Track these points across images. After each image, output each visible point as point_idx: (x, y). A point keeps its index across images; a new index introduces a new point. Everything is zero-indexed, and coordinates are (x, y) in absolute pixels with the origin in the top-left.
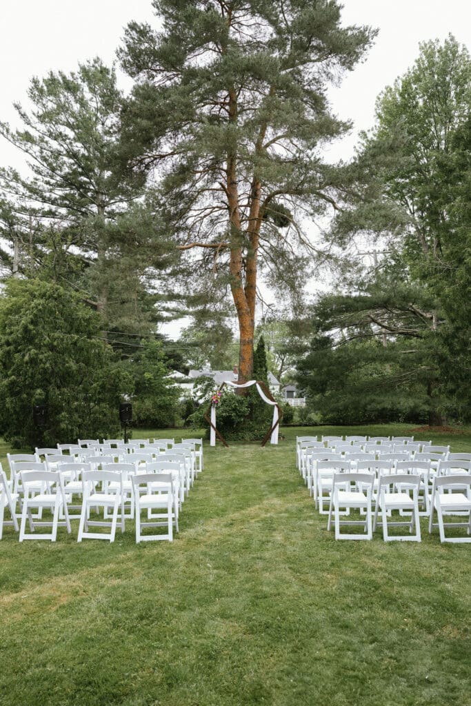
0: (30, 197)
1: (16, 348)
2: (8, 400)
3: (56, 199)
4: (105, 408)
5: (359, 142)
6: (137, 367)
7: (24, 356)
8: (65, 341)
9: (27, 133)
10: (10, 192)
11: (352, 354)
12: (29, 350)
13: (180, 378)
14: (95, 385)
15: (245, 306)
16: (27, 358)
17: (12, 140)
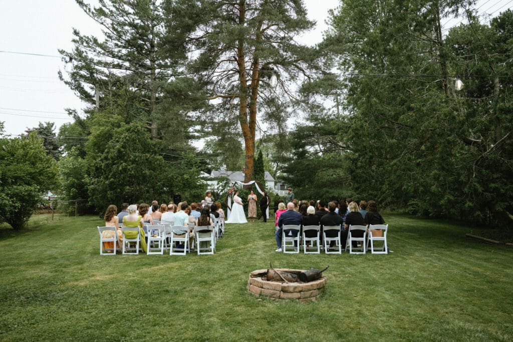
0: (104, 54)
1: (113, 162)
2: (108, 192)
3: (121, 56)
4: (165, 197)
5: (328, 17)
6: (178, 171)
7: (118, 167)
8: (142, 158)
9: (101, 9)
10: (90, 50)
11: (316, 163)
12: (122, 163)
13: (206, 177)
14: (159, 184)
15: (249, 135)
16: (120, 168)
17: (92, 15)
